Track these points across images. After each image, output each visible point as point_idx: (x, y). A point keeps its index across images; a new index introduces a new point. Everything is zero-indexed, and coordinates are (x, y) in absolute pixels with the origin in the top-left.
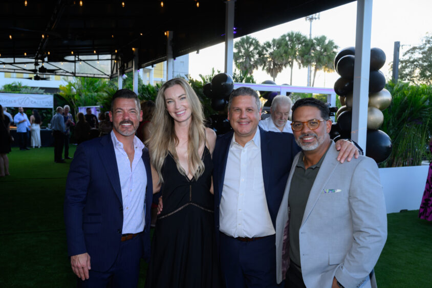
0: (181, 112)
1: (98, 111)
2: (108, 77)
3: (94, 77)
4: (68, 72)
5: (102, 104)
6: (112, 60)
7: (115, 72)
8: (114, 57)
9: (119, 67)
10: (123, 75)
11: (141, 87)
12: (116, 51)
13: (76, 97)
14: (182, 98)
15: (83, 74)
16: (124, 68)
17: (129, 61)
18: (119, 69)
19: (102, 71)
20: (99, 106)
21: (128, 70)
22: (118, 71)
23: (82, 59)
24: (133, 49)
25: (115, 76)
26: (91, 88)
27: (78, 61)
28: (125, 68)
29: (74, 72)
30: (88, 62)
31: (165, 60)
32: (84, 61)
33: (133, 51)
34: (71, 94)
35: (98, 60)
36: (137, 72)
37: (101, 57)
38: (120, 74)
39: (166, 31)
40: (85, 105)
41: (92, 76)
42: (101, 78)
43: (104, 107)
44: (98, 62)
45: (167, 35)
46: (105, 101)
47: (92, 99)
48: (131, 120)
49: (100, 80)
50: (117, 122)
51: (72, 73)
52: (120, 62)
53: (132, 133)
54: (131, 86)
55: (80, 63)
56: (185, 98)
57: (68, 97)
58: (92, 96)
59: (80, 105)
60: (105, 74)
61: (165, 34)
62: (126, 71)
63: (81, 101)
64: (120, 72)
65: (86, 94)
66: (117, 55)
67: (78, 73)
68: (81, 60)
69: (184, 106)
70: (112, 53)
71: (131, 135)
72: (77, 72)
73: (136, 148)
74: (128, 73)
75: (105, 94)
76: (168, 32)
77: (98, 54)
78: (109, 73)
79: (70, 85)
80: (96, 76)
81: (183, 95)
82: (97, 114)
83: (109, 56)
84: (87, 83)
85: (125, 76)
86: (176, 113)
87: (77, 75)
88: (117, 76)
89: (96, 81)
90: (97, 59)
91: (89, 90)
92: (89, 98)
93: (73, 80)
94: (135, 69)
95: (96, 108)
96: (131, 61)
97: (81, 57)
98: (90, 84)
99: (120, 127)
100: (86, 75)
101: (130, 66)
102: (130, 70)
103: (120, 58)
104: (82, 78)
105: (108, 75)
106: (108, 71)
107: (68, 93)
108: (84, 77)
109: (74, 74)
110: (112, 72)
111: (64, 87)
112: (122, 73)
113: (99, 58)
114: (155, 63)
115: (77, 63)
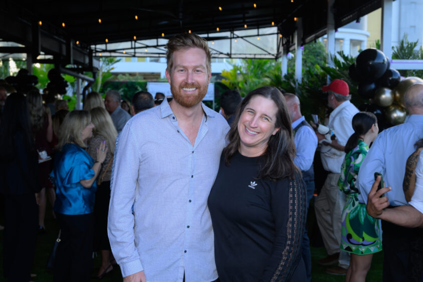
2: (273, 57)
3: (255, 58)
4: (221, 53)
6: (277, 34)
7: (280, 49)
9: (284, 43)
10: (288, 53)
13: (240, 85)
15: (240, 54)
16: (289, 44)
23: (240, 35)
24: (295, 19)
25: (280, 55)
26: (260, 72)
27: (235, 37)
28: (291, 44)
29: (229, 53)
30: (247, 39)
32: (242, 37)
33: (295, 21)
34: (236, 81)
35: (258, 35)
36: (301, 50)
37: (263, 31)
38: (285, 53)
41: (252, 56)
42: (265, 59)
44: (258, 38)
51: (228, 54)
52: (286, 36)
55: (237, 40)
57: (233, 85)
60: (270, 54)
62: (291, 49)
64: (284, 50)
65: (252, 81)
67: (235, 54)
68: (238, 37)
72: (233, 52)
77: (258, 28)
78: (274, 52)
79: (236, 68)
80: (257, 57)
83: (275, 29)
84: (255, 66)
85: (291, 55)
87: (233, 56)
89: (265, 63)
90: (256, 34)
91: (256, 76)
93: (238, 62)
94: (298, 46)
97: (238, 33)
98: (258, 67)
100: (244, 56)
102: (294, 47)
105: (273, 55)
106: (272, 49)
107: (232, 79)
109: (229, 56)
110: (278, 49)
111: (227, 73)
112: (287, 51)
113: (260, 33)
114: (318, 37)
115: (233, 40)
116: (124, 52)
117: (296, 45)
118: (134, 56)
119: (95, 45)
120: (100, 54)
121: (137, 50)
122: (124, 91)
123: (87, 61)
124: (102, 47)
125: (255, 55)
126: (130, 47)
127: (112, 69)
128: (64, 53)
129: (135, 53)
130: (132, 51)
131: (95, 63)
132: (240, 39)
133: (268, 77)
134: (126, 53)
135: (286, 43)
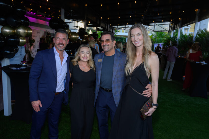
0: (137, 42)
1: (162, 45)
3: (162, 32)
4: (151, 30)
5: (164, 43)
6: (170, 24)
7: (170, 29)
8: (171, 23)
9: (172, 27)
10: (174, 30)
11: (181, 35)
12: (172, 20)
13: (154, 40)
14: (139, 35)
15: (157, 30)
17: (177, 24)
18: (173, 28)
19: (165, 29)
20: (162, 43)
21: (176, 28)
22: (172, 29)
24: (180, 19)
25: (170, 31)
27: (156, 25)
28: (175, 27)
30: (160, 25)
31: (194, 23)
32: (158, 25)
33: (179, 20)
35: (164, 24)
36: (180, 29)
38: (173, 30)
39: (196, 9)
40: (157, 43)
41: (161, 31)
42: (165, 32)
43: (164, 44)
45: (196, 11)
46: (165, 41)
47: (160, 41)
48: (63, 43)
49: (164, 33)
50: (56, 43)
51: (153, 30)
52: (173, 25)
53: (63, 49)
54: (177, 35)
55: (157, 26)
56: (140, 35)
58: (160, 39)
59: (155, 43)
60: (166, 30)
61: (196, 10)
62: (175, 29)
63: (155, 41)
64: (173, 29)
65: (158, 39)
66: (172, 22)
67: (155, 30)
68: (157, 25)
69: (139, 39)
70: (170, 21)
71: (62, 50)
73: (65, 56)
74: (176, 29)
75: (165, 39)
76: (197, 10)
77: (164, 22)
78: (168, 30)
79: (152, 35)
80: (162, 31)
81: (140, 33)
82: (162, 47)
83: (169, 23)
84: (159, 34)
85: (175, 31)
86: (135, 42)
87: (155, 31)
88: (171, 31)
91: (159, 37)
92: (159, 40)
93: (153, 33)
94: (179, 28)
95: (161, 44)
96: (178, 24)
97: (157, 24)
98: (160, 35)
99: (58, 46)
101: (177, 26)
102: (177, 28)
103: (173, 23)
104: (157, 32)
105: (167, 31)
108: (158, 32)
109: (154, 31)
110: (169, 29)
112: (174, 29)
113: (165, 24)
114: (189, 24)
115: (155, 26)
116: (122, 28)
117: (179, 27)
118: (125, 30)
119: (114, 26)
120: (116, 29)
121: (126, 28)
122: (119, 40)
123: (112, 31)
124: (116, 27)
125: (162, 30)
126: (124, 27)
127: (117, 34)
128: (106, 28)
129: (125, 29)
130: (125, 28)
131: (114, 32)
132: (158, 26)
133: (166, 37)
134: (123, 29)
135: (173, 27)
